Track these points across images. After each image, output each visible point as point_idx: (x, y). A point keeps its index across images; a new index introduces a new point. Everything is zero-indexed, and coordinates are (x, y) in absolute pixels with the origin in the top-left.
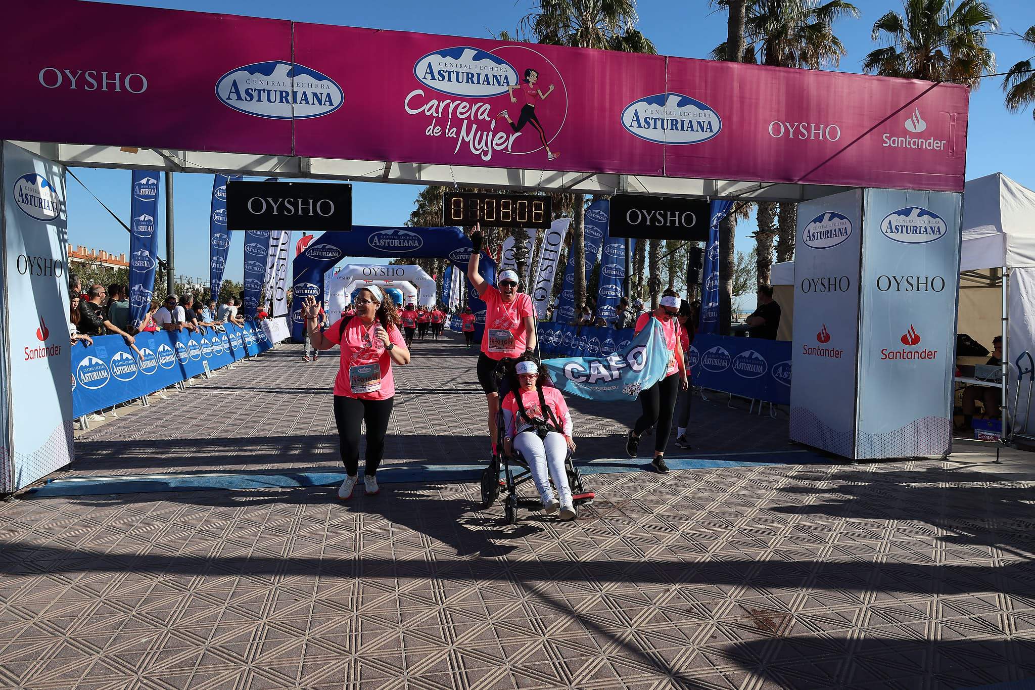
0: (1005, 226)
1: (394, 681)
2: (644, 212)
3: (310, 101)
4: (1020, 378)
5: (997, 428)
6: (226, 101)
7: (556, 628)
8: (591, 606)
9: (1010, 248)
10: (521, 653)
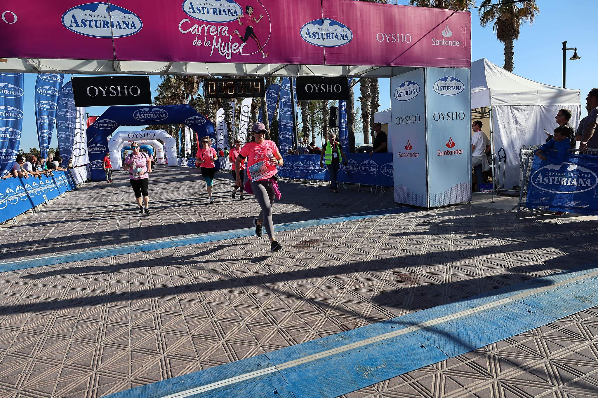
0: (489, 85)
1: (239, 325)
2: (315, 85)
3: (122, 27)
4: (500, 161)
5: (490, 187)
6: (70, 27)
7: (310, 294)
8: (323, 283)
9: (492, 96)
10: (297, 305)
